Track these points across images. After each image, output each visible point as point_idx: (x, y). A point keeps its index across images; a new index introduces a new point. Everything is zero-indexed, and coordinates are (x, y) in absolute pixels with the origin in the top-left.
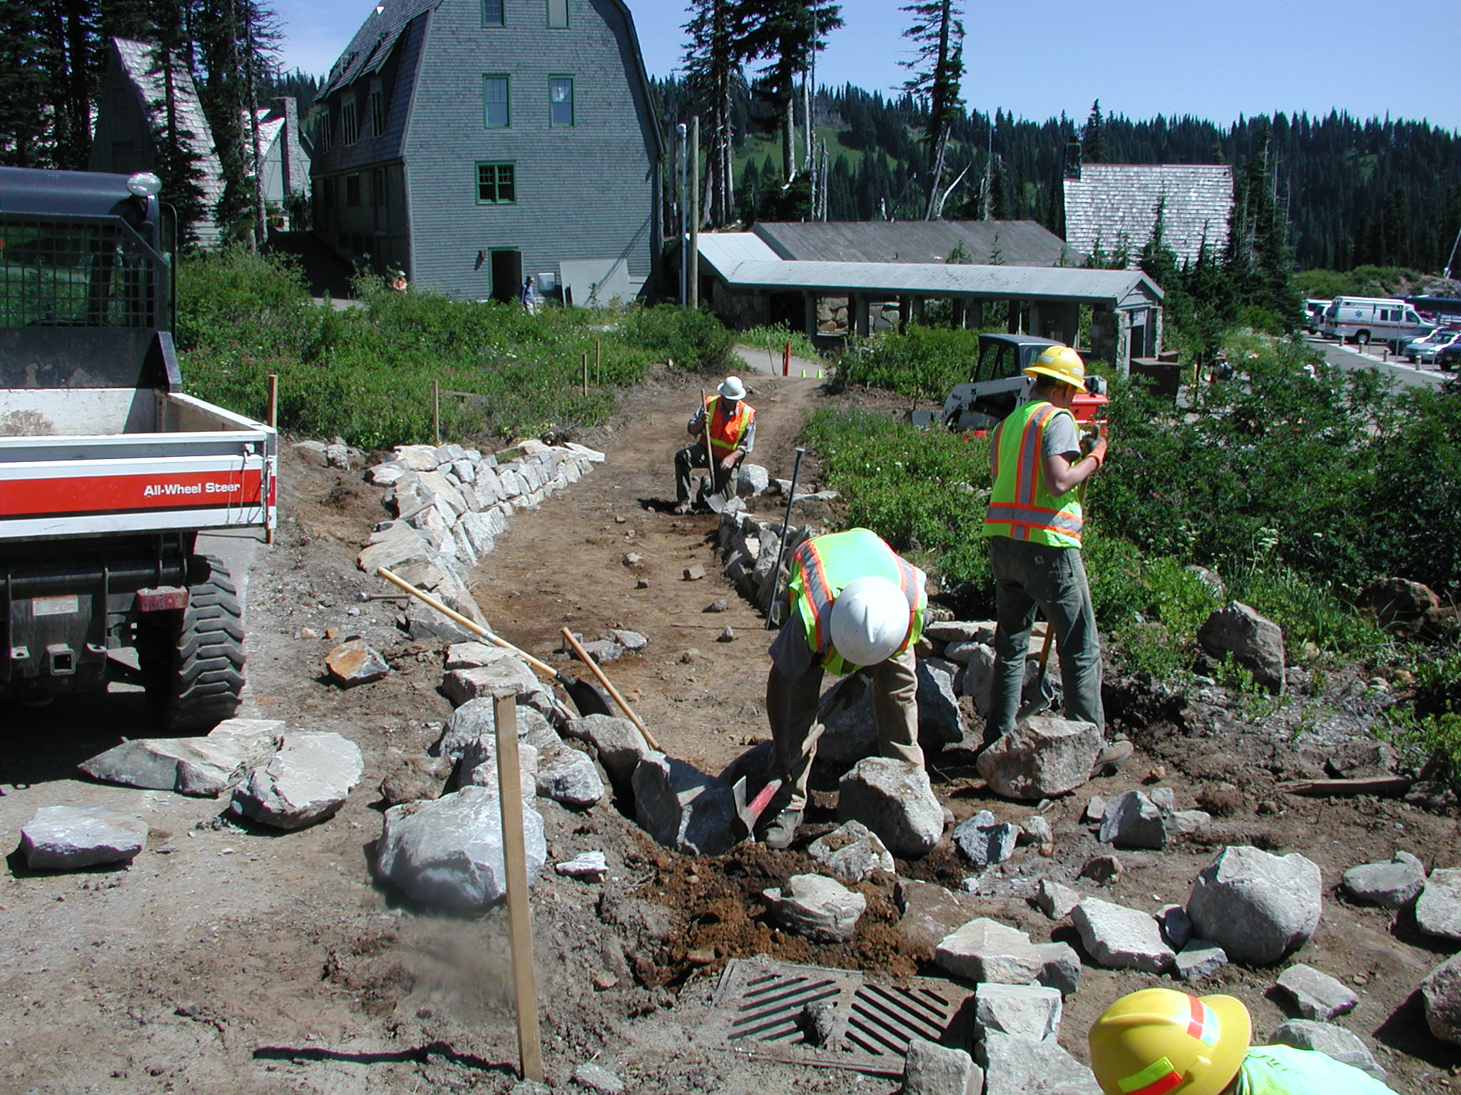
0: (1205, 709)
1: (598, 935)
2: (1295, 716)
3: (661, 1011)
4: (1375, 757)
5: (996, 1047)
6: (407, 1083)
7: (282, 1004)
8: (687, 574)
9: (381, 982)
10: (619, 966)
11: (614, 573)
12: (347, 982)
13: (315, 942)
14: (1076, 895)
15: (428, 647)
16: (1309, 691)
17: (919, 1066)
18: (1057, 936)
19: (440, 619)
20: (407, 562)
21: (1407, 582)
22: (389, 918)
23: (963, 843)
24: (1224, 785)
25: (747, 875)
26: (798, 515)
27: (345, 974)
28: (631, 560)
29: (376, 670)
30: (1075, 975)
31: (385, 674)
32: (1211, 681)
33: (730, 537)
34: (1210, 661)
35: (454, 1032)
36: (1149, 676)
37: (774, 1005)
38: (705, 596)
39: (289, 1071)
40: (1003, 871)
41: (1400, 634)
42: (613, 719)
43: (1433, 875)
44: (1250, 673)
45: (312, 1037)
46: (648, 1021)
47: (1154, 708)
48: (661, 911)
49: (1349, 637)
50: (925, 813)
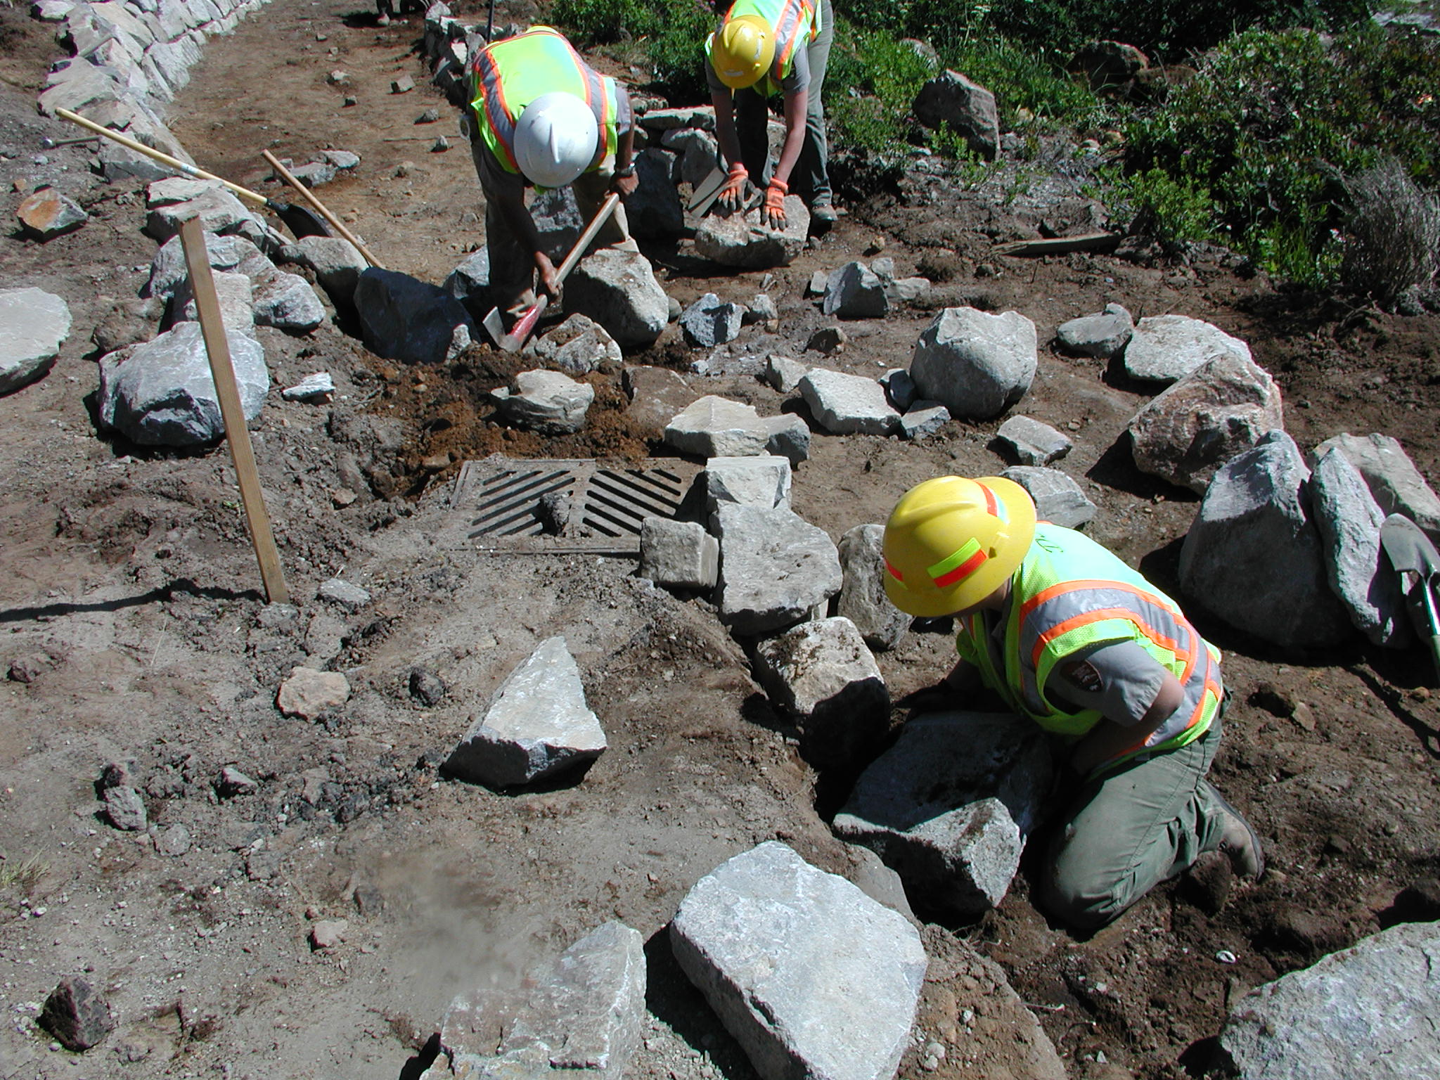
0: (922, 178)
1: (332, 454)
2: (1010, 181)
3: (401, 520)
4: (1086, 216)
5: (728, 517)
6: (154, 623)
7: (19, 566)
8: (396, 89)
9: (116, 529)
10: (356, 482)
11: (320, 93)
12: (82, 535)
13: (45, 501)
14: (803, 367)
15: (127, 188)
16: (1023, 156)
17: (654, 542)
18: (786, 408)
19: (135, 157)
20: (93, 101)
21: (1118, 44)
22: (118, 467)
23: (690, 327)
24: (942, 252)
25: (474, 378)
26: (504, 16)
27: (78, 527)
28: (336, 77)
29: (73, 219)
30: (805, 443)
31: (85, 222)
32: (928, 151)
33: (436, 44)
34: (926, 131)
35: (196, 567)
36: (865, 149)
37: (511, 501)
38: (415, 108)
39: (35, 630)
40: (730, 350)
41: (1111, 97)
42: (328, 239)
43: (1141, 323)
44: (964, 141)
45: (53, 593)
46: (389, 531)
47: (872, 181)
48: (393, 424)
49: (1062, 101)
50: (649, 301)
